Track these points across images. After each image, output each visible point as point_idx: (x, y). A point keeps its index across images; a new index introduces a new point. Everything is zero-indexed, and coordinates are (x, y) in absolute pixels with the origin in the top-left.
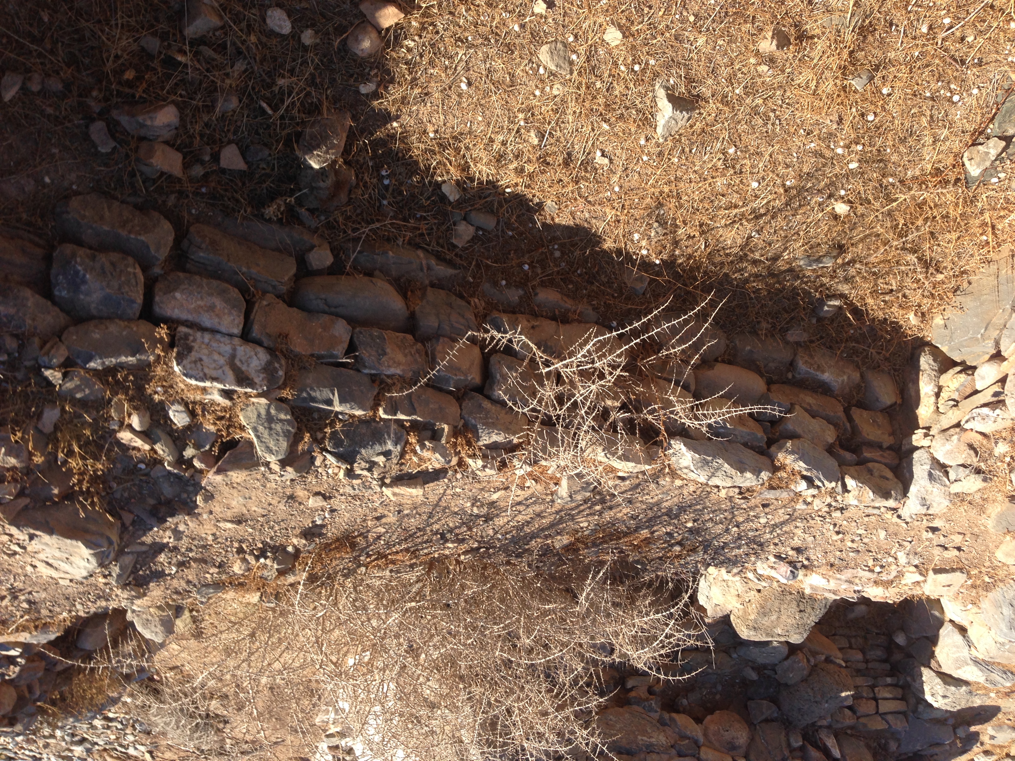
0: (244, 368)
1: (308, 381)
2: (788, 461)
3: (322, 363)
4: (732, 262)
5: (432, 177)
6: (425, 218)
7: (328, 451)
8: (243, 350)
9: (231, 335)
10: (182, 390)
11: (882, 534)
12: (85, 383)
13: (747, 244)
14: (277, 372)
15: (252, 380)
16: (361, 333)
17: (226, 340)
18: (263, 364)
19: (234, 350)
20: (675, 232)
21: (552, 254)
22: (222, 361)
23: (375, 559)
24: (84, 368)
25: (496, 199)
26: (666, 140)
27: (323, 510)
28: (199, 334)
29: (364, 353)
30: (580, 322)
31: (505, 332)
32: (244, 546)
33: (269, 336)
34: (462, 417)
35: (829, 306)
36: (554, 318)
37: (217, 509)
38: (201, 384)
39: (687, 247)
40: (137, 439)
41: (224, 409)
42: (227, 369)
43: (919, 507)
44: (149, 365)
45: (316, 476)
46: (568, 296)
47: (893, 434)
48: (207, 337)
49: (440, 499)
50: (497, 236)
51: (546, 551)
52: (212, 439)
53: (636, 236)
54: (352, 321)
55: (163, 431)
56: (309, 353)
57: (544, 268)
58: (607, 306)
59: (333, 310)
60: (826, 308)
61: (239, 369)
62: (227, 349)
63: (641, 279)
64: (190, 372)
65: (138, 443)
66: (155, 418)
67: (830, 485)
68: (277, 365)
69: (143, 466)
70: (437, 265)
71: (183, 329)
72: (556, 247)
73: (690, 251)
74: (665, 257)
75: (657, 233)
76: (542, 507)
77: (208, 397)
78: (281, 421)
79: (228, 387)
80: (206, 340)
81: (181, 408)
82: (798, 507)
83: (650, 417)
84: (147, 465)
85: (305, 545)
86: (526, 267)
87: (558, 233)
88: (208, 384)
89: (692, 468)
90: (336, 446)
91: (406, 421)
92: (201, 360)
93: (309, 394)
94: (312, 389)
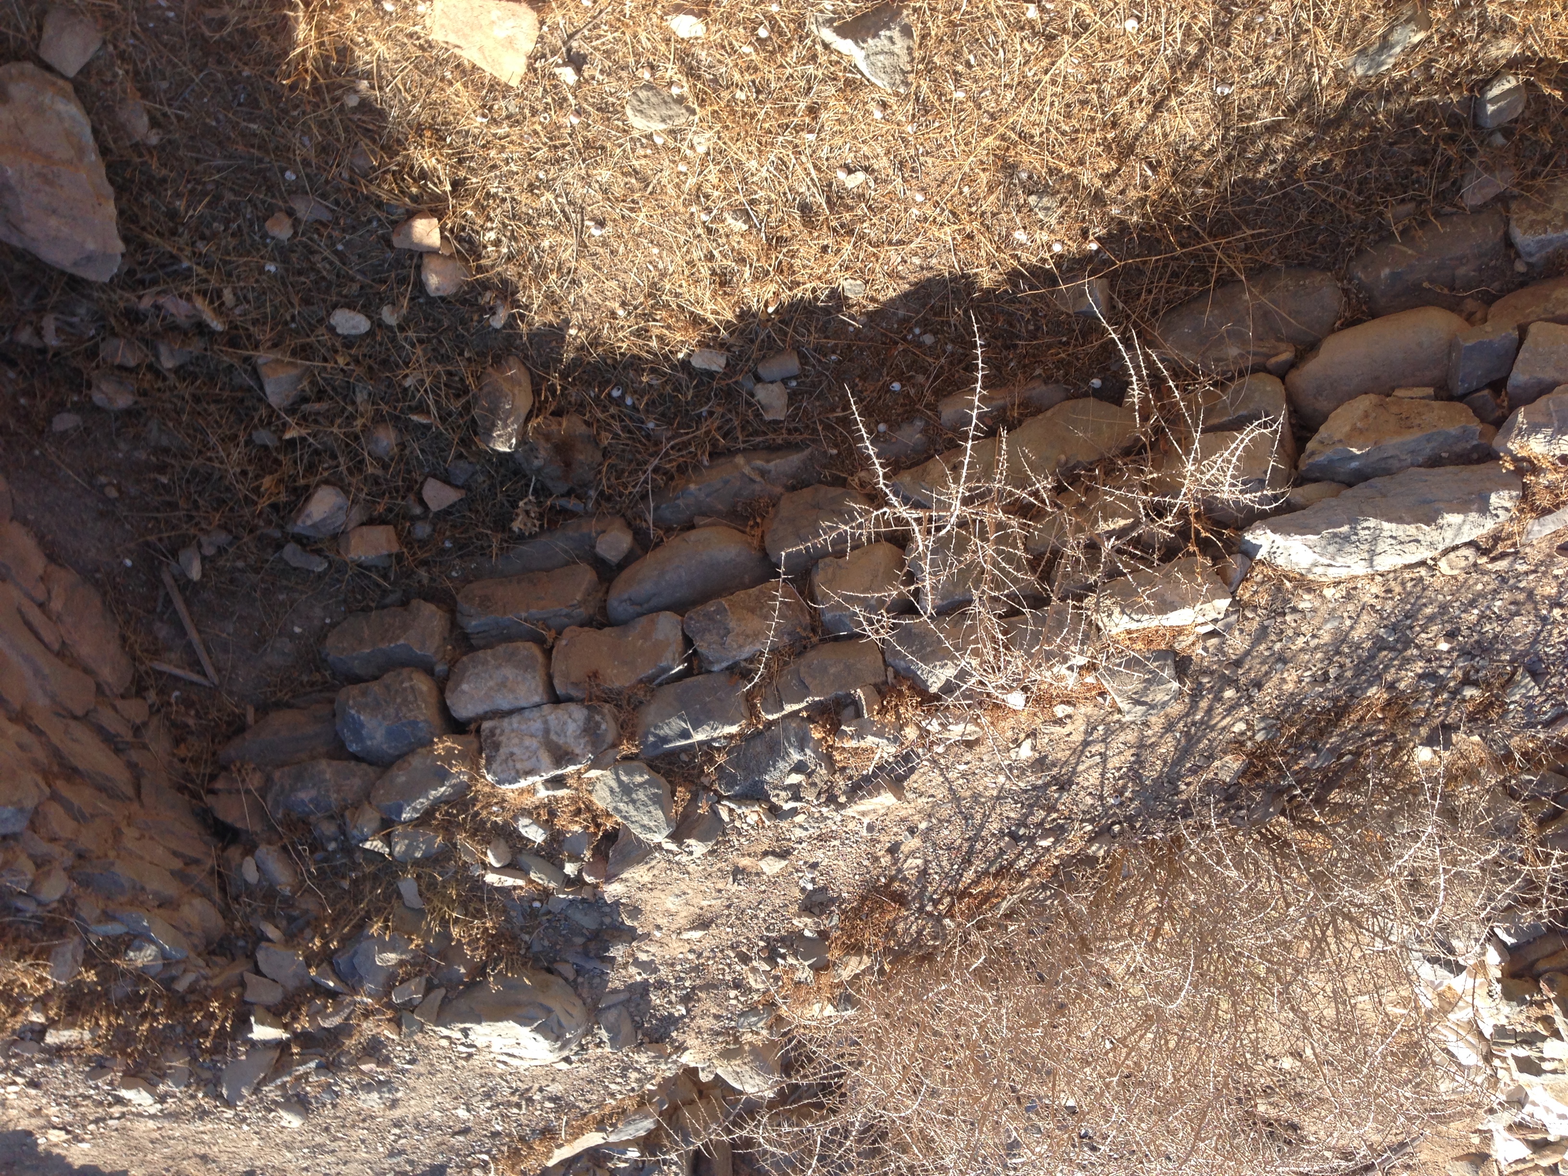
0: (561, 742)
1: (648, 719)
3: (660, 685)
4: (1229, 158)
7: (726, 798)
8: (555, 716)
9: (538, 706)
10: (512, 800)
13: (1226, 115)
14: (599, 727)
15: (574, 753)
16: (693, 618)
17: (536, 713)
18: (581, 723)
19: (546, 722)
20: (1076, 186)
21: (920, 345)
22: (533, 743)
24: (401, 823)
26: (907, 84)
28: (505, 722)
33: (576, 685)
35: (1495, 100)
36: (991, 433)
39: (1122, 192)
40: (504, 878)
42: (542, 752)
44: (468, 786)
45: (740, 834)
48: (515, 719)
52: (585, 841)
53: (1020, 236)
54: (680, 607)
55: (526, 855)
56: (634, 680)
57: (925, 371)
59: (646, 606)
60: (1490, 108)
61: (556, 745)
62: (537, 725)
64: (502, 776)
65: (509, 881)
66: (508, 844)
68: (598, 718)
69: (537, 904)
70: (768, 461)
71: (486, 725)
72: (917, 331)
73: (1133, 194)
74: (1101, 231)
75: (1047, 209)
77: (540, 795)
78: (641, 785)
79: (546, 776)
80: (515, 725)
81: (526, 821)
84: (540, 901)
86: (896, 386)
87: (901, 312)
91: (800, 710)
92: (512, 754)
93: (655, 735)
94: (656, 727)
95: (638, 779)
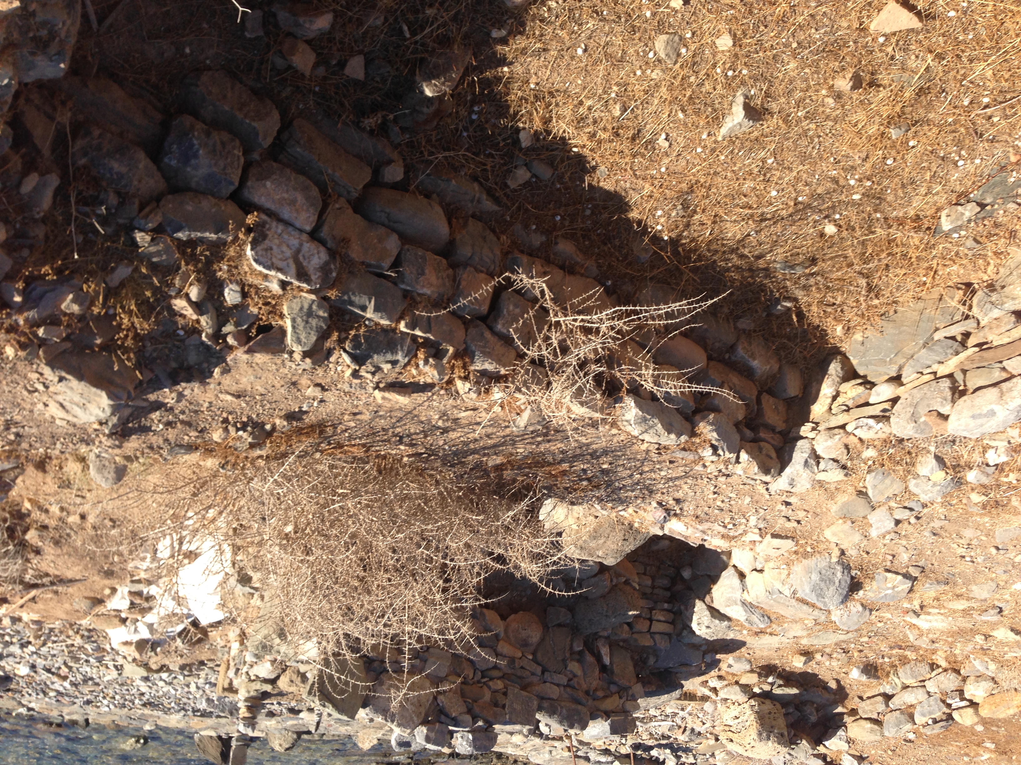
0: (305, 264)
1: (353, 286)
2: (705, 431)
3: (368, 271)
4: (724, 252)
5: (517, 122)
6: (492, 156)
7: (345, 351)
8: (308, 245)
9: (301, 231)
10: (246, 273)
11: (748, 500)
12: (167, 250)
13: (743, 240)
14: (331, 273)
15: (309, 276)
16: (408, 250)
17: (296, 234)
18: (322, 262)
19: (301, 245)
20: (692, 216)
21: (583, 211)
22: (287, 251)
23: (333, 448)
24: (171, 237)
25: (562, 154)
27: (314, 400)
28: (274, 223)
29: (408, 270)
30: (582, 275)
31: (532, 278)
32: (230, 418)
33: (334, 238)
34: (465, 343)
35: (783, 306)
36: (562, 267)
37: (227, 381)
38: (265, 271)
39: (695, 231)
40: (188, 308)
41: (273, 297)
42: (291, 261)
43: (787, 485)
44: (225, 243)
45: (325, 371)
46: (581, 250)
47: (786, 421)
48: (281, 227)
49: (415, 408)
50: (546, 186)
51: (478, 466)
52: (252, 320)
53: (659, 213)
54: (403, 238)
55: (213, 305)
56: (361, 260)
57: (572, 222)
58: (610, 266)
59: (391, 224)
60: (778, 307)
61: (301, 263)
62: (293, 242)
63: (646, 250)
64: (261, 259)
65: (190, 312)
66: (211, 292)
67: (728, 455)
68: (332, 266)
69: (181, 332)
70: (487, 200)
71: (263, 217)
72: (590, 206)
73: (695, 235)
74: (674, 235)
75: (677, 214)
76: (495, 430)
77: (267, 284)
78: (319, 317)
79: (289, 279)
80: (280, 231)
81: (238, 288)
82: (696, 468)
83: (618, 374)
84: (186, 332)
85: (284, 426)
86: (558, 218)
87: (597, 195)
88: (272, 273)
89: (632, 422)
90: (355, 347)
91: (421, 337)
92: (272, 249)
93: (349, 298)
94: (354, 294)
95: (321, 313)
